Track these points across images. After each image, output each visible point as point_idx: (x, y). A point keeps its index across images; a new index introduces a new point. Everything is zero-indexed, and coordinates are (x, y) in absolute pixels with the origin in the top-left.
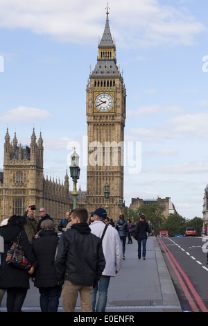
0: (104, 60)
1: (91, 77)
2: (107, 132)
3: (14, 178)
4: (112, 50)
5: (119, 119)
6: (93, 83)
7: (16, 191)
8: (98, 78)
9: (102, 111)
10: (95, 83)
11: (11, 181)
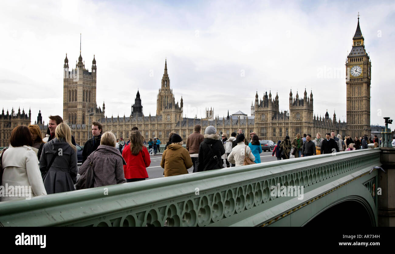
0: (356, 46)
1: (348, 57)
2: (358, 88)
3: (295, 116)
4: (362, 40)
5: (366, 80)
6: (349, 60)
7: (297, 123)
8: (352, 57)
9: (355, 76)
10: (351, 60)
11: (293, 118)
